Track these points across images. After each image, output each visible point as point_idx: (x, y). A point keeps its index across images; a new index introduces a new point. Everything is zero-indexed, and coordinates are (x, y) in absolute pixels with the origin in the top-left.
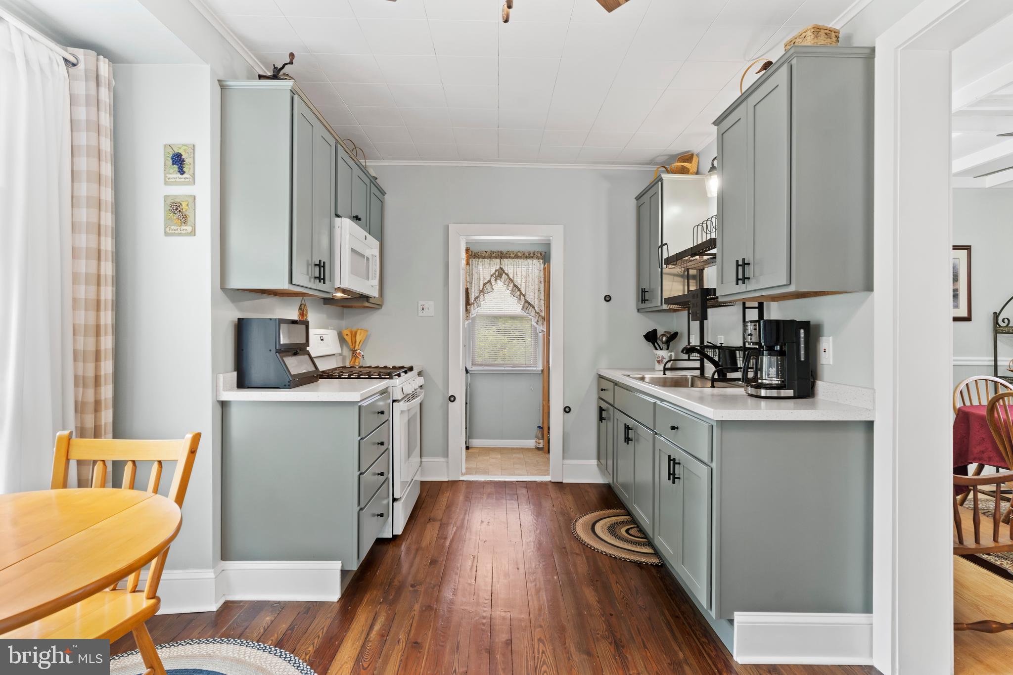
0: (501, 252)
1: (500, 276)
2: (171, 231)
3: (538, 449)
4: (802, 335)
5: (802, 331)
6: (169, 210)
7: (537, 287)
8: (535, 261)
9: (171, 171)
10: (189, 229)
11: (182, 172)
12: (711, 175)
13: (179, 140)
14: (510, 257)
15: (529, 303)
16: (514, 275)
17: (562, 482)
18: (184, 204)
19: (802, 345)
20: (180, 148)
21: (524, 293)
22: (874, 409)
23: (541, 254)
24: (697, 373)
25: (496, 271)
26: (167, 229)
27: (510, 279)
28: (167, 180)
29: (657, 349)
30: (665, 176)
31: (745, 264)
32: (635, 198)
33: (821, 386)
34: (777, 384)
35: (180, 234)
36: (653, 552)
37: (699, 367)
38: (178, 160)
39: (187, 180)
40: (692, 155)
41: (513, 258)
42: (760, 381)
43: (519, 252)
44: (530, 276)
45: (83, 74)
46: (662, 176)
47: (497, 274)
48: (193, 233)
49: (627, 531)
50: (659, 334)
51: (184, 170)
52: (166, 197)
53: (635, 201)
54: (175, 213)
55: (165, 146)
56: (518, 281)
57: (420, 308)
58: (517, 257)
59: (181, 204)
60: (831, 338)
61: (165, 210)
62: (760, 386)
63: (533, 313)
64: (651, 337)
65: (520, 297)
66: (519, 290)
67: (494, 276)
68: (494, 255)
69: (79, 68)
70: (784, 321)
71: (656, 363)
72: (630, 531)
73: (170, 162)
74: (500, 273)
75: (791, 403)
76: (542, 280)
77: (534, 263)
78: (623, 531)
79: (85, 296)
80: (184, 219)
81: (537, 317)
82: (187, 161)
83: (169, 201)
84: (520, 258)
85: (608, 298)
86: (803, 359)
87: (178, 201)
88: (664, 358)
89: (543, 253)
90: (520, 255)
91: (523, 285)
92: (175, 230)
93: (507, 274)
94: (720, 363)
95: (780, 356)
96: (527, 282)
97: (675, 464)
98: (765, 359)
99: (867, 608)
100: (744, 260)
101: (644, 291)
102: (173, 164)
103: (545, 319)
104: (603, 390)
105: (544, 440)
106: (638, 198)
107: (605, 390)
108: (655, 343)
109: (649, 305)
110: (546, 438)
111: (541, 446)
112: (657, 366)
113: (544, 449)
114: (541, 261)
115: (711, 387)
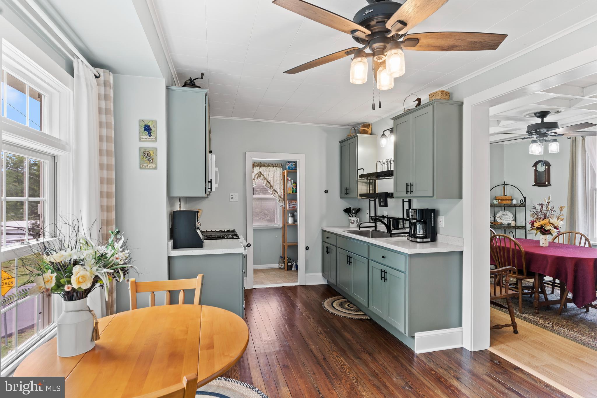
0: (260, 163)
1: (260, 176)
2: (143, 167)
3: (280, 268)
4: (433, 216)
5: (433, 214)
6: (143, 155)
7: (279, 183)
8: (278, 168)
9: (144, 134)
10: (154, 166)
11: (150, 135)
12: (382, 138)
13: (147, 117)
14: (265, 166)
15: (275, 191)
16: (267, 176)
17: (305, 285)
18: (151, 153)
19: (433, 220)
20: (149, 122)
21: (272, 185)
22: (463, 246)
23: (281, 165)
24: (374, 228)
25: (257, 173)
26: (141, 166)
27: (265, 178)
28: (141, 139)
29: (350, 217)
30: (359, 135)
31: (411, 185)
32: (339, 142)
33: (439, 237)
34: (422, 236)
35: (149, 169)
36: (364, 314)
38: (148, 129)
39: (153, 139)
40: (369, 124)
41: (266, 166)
42: (416, 235)
43: (270, 163)
44: (276, 176)
45: (102, 82)
46: (357, 134)
47: (258, 175)
48: (156, 168)
49: (348, 305)
50: (352, 209)
51: (151, 134)
52: (140, 148)
53: (339, 144)
54: (146, 157)
55: (140, 121)
56: (270, 179)
57: (230, 197)
58: (268, 166)
59: (149, 152)
60: (443, 216)
61: (140, 155)
62: (417, 237)
63: (277, 197)
64: (348, 211)
65: (271, 188)
66: (270, 184)
67: (256, 176)
68: (256, 165)
69: (101, 79)
70: (425, 210)
71: (351, 224)
72: (350, 306)
73: (143, 129)
74: (260, 174)
75: (428, 244)
76: (282, 179)
77: (277, 169)
78: (346, 305)
79: (107, 204)
80: (151, 161)
81: (279, 198)
82: (153, 129)
83: (142, 151)
84: (270, 166)
85: (326, 192)
86: (433, 225)
87: (148, 151)
88: (354, 221)
89: (282, 164)
90: (270, 165)
91: (272, 181)
92: (146, 166)
93: (263, 175)
94: (388, 225)
95: (424, 224)
96: (274, 180)
97: (385, 273)
98: (418, 226)
99: (460, 325)
100: (411, 183)
101: (346, 189)
102: (145, 131)
103: (284, 200)
104: (327, 238)
105: (285, 264)
106: (341, 142)
107: (328, 238)
108: (350, 214)
109: (348, 196)
110: (286, 263)
111: (283, 267)
112: (351, 225)
113: (285, 269)
114: (281, 168)
115: (390, 237)
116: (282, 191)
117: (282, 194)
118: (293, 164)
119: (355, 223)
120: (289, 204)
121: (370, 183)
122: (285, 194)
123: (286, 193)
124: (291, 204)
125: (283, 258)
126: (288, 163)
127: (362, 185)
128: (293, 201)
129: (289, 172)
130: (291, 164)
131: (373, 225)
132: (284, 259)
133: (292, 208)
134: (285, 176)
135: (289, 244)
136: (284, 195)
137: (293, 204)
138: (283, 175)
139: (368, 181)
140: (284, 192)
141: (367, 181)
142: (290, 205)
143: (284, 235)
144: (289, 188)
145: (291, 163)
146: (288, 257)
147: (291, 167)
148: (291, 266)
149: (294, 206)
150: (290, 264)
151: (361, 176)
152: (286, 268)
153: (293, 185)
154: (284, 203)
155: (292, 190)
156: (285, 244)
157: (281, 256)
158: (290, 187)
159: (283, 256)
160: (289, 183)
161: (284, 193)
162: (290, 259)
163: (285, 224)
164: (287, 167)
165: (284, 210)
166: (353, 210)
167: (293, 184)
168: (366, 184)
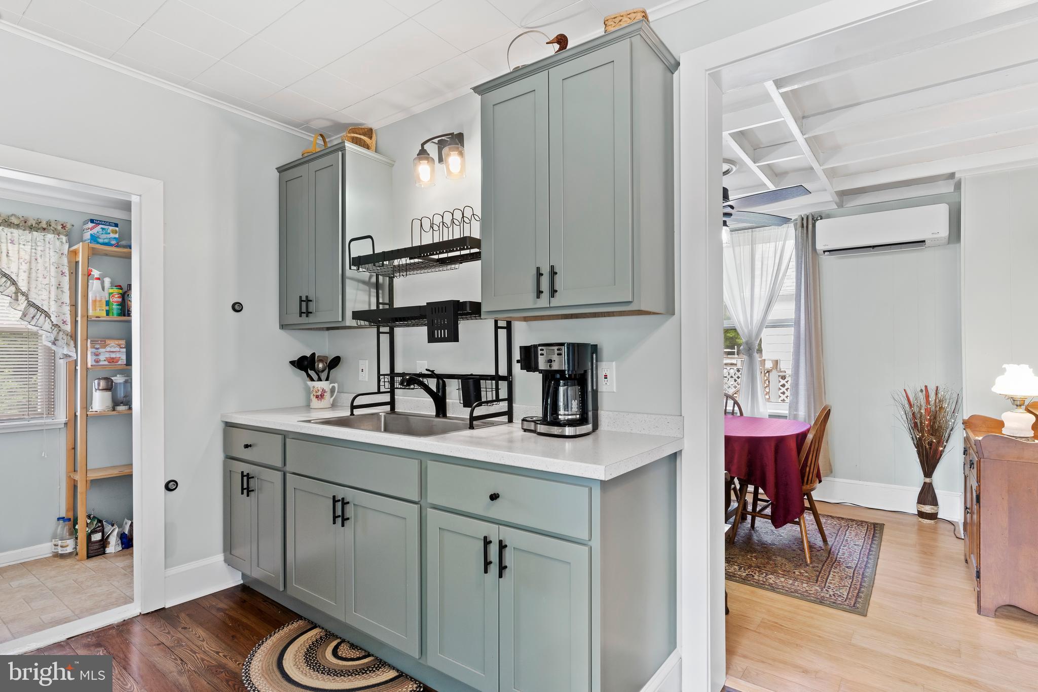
3: (59, 556)
4: (595, 361)
5: (594, 356)
7: (53, 283)
8: (51, 237)
15: (37, 309)
17: (164, 609)
19: (594, 372)
21: (24, 289)
22: (683, 437)
23: (63, 227)
24: (388, 408)
29: (312, 380)
30: (349, 145)
31: (553, 273)
32: (277, 169)
33: (605, 416)
34: (573, 420)
36: (398, 674)
37: (389, 401)
40: (371, 128)
44: (39, 261)
46: (346, 144)
49: (334, 651)
50: (316, 358)
53: (276, 174)
63: (48, 327)
64: (305, 364)
65: (17, 297)
71: (314, 399)
72: (341, 654)
76: (66, 271)
77: (48, 240)
78: (328, 655)
81: (55, 332)
85: (237, 307)
86: (595, 388)
88: (324, 392)
89: (69, 226)
91: (23, 275)
94: (440, 395)
95: (579, 385)
96: (32, 270)
97: (501, 547)
98: (562, 390)
101: (306, 301)
103: (74, 337)
104: (247, 446)
105: (77, 538)
106: (281, 170)
107: (250, 446)
108: (310, 372)
109: (311, 319)
110: (82, 536)
111: (69, 550)
112: (315, 403)
113: (77, 554)
114: (64, 239)
115: (470, 428)
116: (67, 309)
117: (68, 318)
118: (111, 228)
119: (327, 395)
120: (94, 350)
121: (377, 286)
122: (79, 319)
123: (82, 317)
124: (101, 350)
125: (71, 521)
126: (90, 225)
127: (358, 289)
128: (108, 342)
129: (93, 254)
130: (103, 229)
131: (386, 398)
132: (75, 522)
133: (106, 363)
134: (77, 263)
135: (92, 476)
136: (76, 322)
137: (108, 349)
138: (69, 262)
139: (374, 280)
140: (74, 314)
141: (370, 277)
142: (97, 355)
143: (74, 448)
144: (95, 301)
145: (103, 226)
146: (89, 517)
147: (104, 236)
148: (104, 542)
149: (113, 355)
150: (97, 537)
151: (358, 262)
152: (83, 551)
153: (110, 294)
154: (76, 347)
155: (105, 308)
156: (77, 477)
157: (63, 514)
158: (98, 299)
159: (71, 516)
160: (95, 285)
161: (76, 316)
162: (100, 521)
163: (78, 414)
164: (87, 236)
165: (76, 370)
166: (321, 361)
167: (111, 291)
168: (367, 288)
